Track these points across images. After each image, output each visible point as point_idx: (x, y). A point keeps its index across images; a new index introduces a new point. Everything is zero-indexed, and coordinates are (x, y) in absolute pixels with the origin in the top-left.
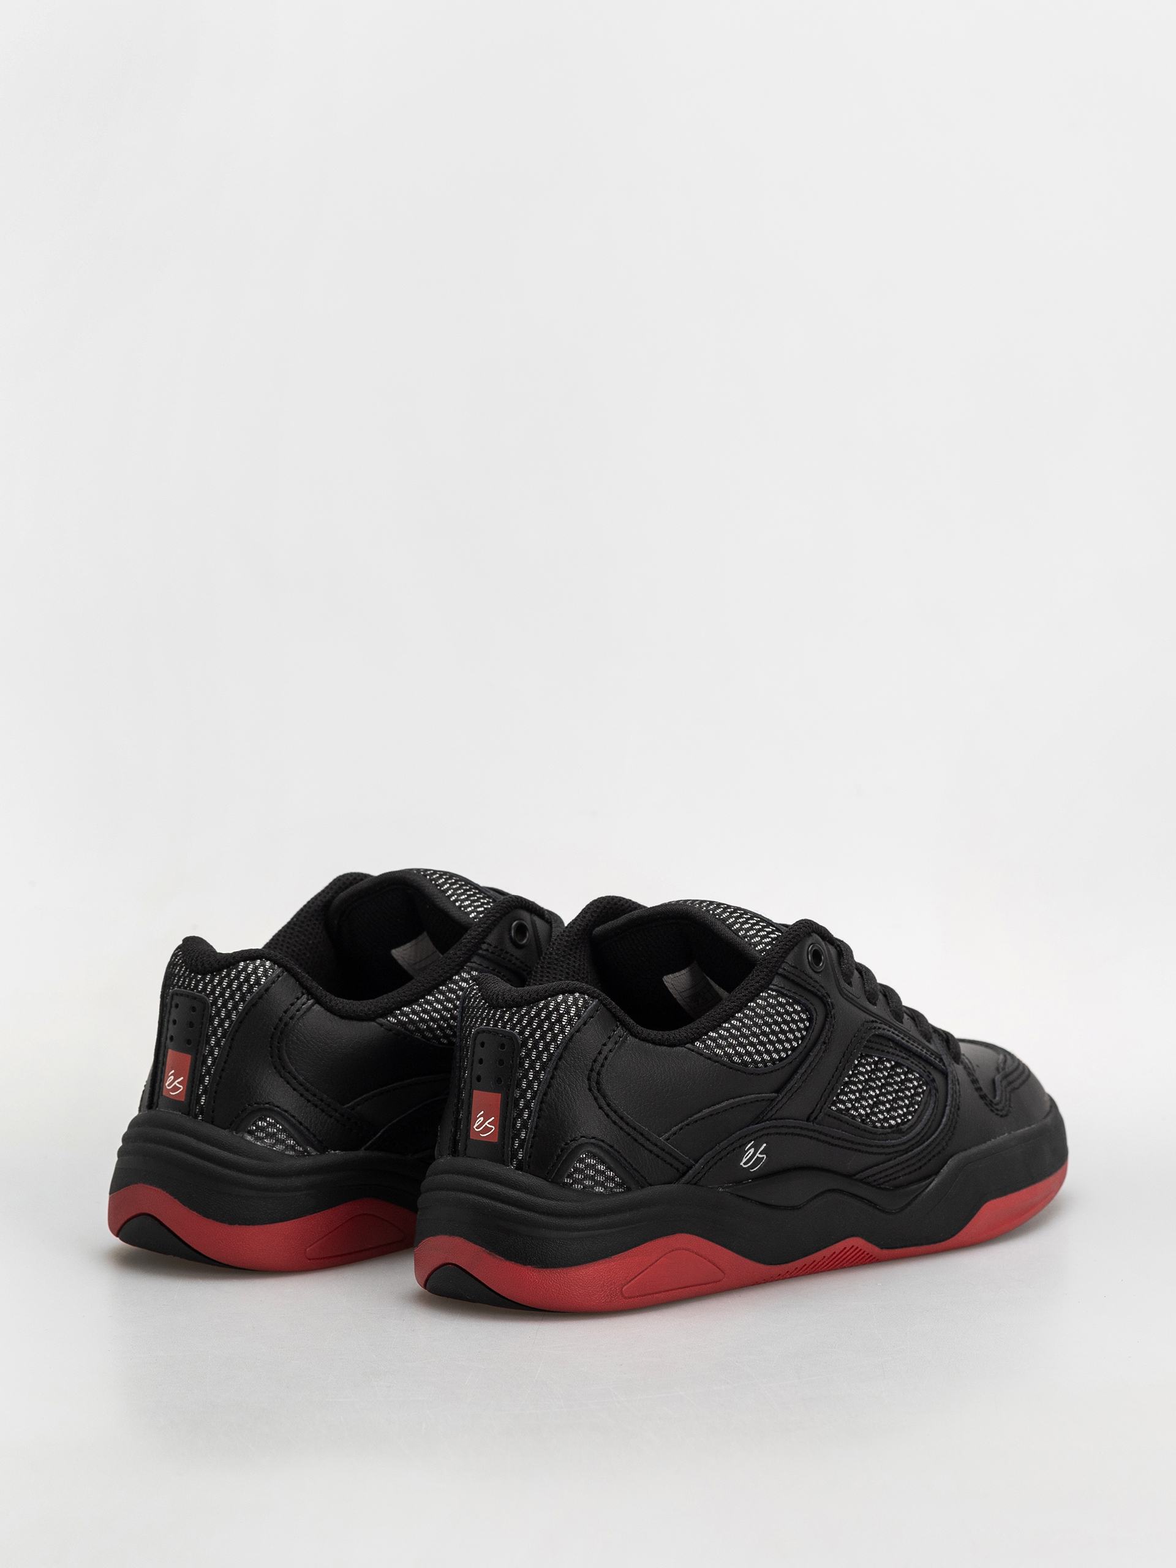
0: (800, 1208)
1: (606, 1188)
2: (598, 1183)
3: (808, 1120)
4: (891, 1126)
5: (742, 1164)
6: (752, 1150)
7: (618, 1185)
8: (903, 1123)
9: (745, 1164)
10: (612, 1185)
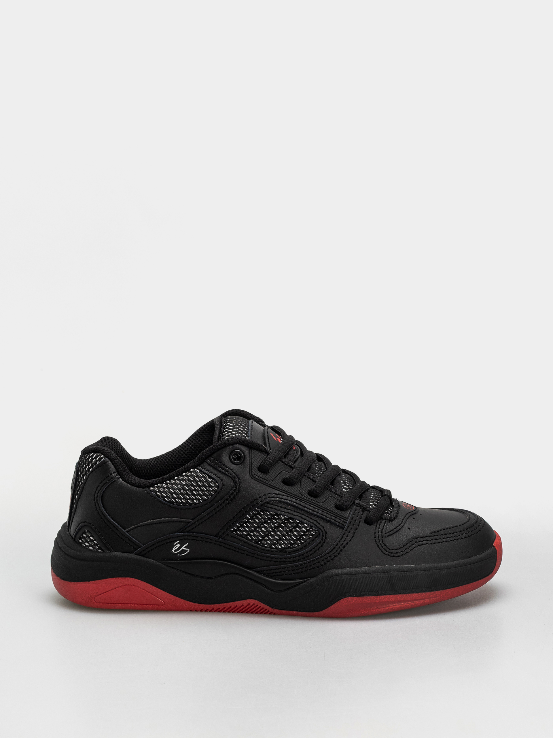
0: (212, 579)
1: (94, 548)
2: (91, 545)
3: (216, 536)
4: (277, 548)
5: (173, 551)
6: (179, 545)
7: (99, 548)
8: (288, 548)
9: (175, 551)
10: (96, 547)
